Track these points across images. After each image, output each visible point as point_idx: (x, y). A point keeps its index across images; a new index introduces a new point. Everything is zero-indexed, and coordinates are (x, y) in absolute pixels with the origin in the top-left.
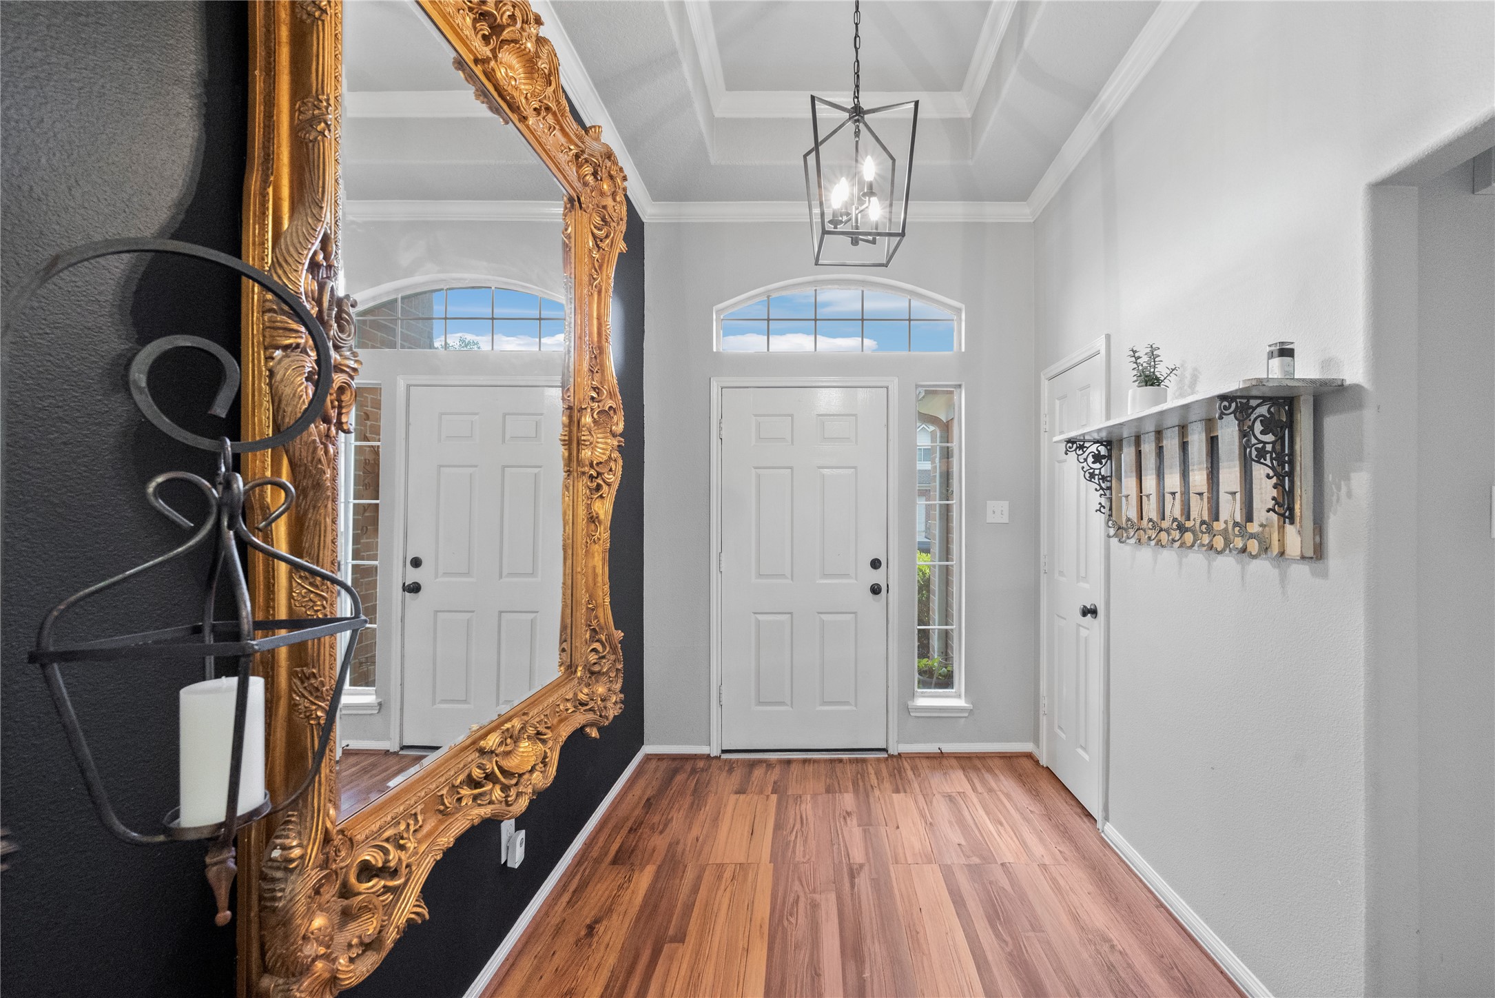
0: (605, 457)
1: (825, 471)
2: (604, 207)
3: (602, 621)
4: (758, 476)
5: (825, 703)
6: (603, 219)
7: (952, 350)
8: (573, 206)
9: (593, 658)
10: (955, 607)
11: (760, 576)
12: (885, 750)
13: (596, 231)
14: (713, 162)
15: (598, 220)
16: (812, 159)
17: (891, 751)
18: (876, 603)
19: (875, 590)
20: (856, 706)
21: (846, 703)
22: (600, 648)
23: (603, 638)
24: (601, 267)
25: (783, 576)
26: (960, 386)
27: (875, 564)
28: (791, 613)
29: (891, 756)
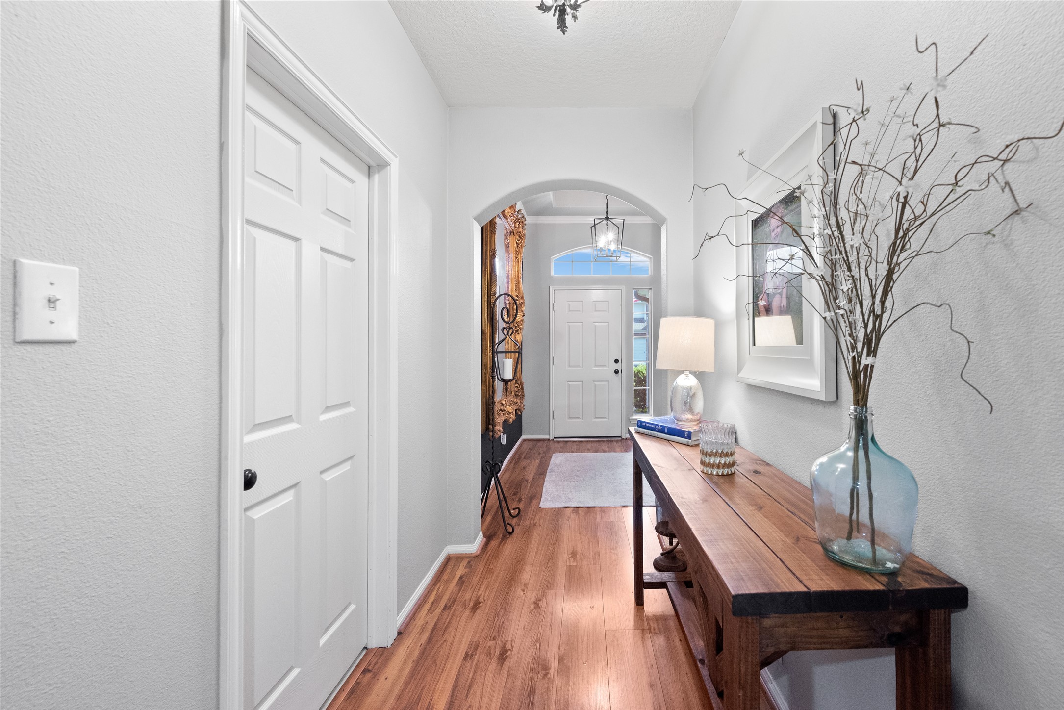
0: (520, 320)
1: (596, 324)
2: (520, 232)
3: (519, 377)
4: (569, 326)
5: (596, 418)
6: (520, 237)
7: (648, 274)
8: (511, 234)
9: (516, 389)
10: (650, 379)
11: (570, 366)
12: (620, 437)
13: (518, 242)
14: (553, 207)
15: (518, 238)
16: (593, 228)
17: (623, 437)
18: (616, 378)
19: (616, 372)
20: (609, 419)
21: (605, 418)
22: (518, 386)
23: (519, 383)
24: (518, 253)
25: (579, 366)
26: (651, 289)
27: (616, 361)
28: (582, 381)
29: (622, 439)
